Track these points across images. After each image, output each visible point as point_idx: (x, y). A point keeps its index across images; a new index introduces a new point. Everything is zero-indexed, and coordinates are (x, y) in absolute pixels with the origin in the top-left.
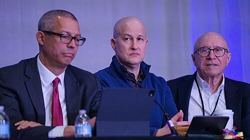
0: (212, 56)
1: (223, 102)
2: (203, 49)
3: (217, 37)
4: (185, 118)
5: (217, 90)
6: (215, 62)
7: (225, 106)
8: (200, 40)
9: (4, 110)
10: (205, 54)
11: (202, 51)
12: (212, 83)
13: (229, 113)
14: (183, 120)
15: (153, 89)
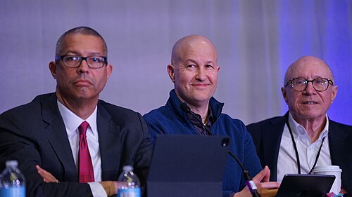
0: (311, 91)
1: (326, 154)
2: (298, 80)
3: (317, 63)
4: (273, 178)
5: (318, 137)
6: (314, 98)
7: (329, 161)
8: (292, 68)
9: (19, 167)
10: (300, 88)
11: (297, 83)
12: (311, 128)
13: (335, 171)
14: (270, 181)
15: (227, 136)
